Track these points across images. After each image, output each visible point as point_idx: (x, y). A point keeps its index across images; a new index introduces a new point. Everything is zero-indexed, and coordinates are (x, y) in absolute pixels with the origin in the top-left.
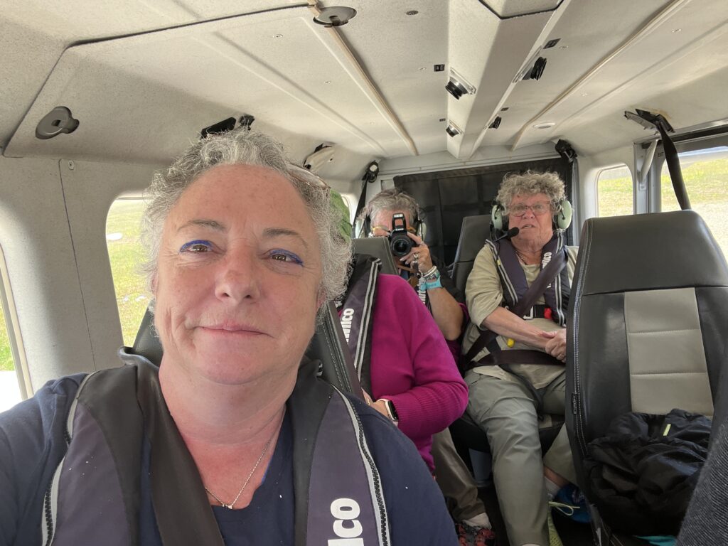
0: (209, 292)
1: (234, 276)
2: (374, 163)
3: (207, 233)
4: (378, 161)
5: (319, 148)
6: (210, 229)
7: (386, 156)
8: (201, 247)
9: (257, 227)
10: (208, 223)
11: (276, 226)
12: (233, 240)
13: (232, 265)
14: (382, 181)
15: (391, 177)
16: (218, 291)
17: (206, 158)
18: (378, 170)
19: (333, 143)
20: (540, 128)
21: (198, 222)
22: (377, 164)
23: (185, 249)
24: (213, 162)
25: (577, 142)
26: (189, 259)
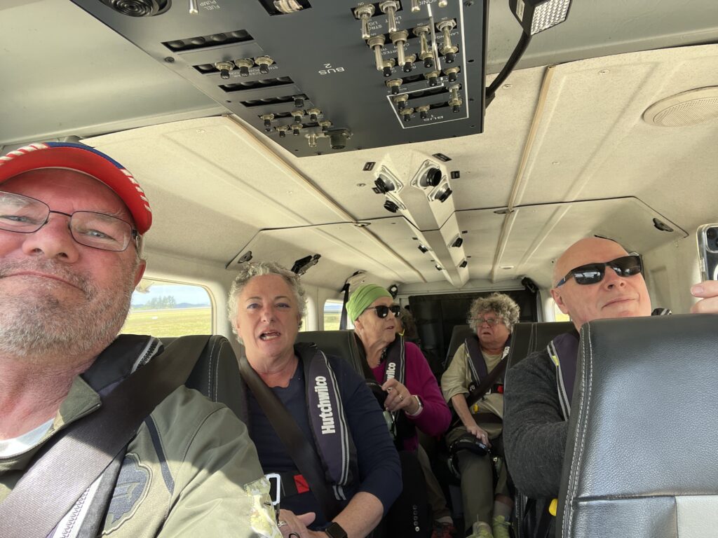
0: (260, 320)
1: (267, 314)
2: (395, 286)
3: (256, 301)
4: (397, 285)
5: (356, 274)
6: (256, 300)
7: (403, 282)
8: (255, 306)
9: (272, 297)
10: (255, 298)
11: (279, 295)
12: (265, 303)
13: (266, 311)
14: (400, 299)
15: (407, 296)
16: (262, 320)
17: (251, 274)
18: (397, 291)
19: (365, 271)
20: (505, 268)
21: (252, 298)
22: (396, 287)
23: (249, 307)
24: (254, 275)
25: (538, 279)
26: (251, 310)
